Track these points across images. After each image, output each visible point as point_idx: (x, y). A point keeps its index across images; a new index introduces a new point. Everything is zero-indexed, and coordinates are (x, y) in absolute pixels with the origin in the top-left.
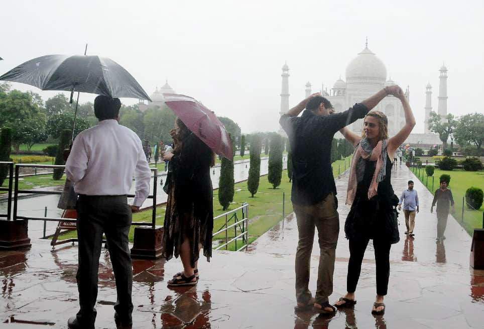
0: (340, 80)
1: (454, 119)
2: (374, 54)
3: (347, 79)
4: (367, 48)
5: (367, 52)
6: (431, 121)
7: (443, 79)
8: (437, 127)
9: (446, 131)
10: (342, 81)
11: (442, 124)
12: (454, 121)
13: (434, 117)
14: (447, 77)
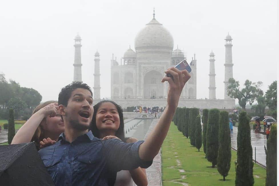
0: (130, 50)
1: (252, 85)
2: (162, 25)
3: (136, 48)
4: (154, 19)
5: (154, 22)
6: (230, 87)
7: (229, 47)
8: (236, 93)
9: (244, 96)
10: (132, 50)
11: (240, 90)
12: (252, 87)
13: (232, 83)
14: (232, 46)
